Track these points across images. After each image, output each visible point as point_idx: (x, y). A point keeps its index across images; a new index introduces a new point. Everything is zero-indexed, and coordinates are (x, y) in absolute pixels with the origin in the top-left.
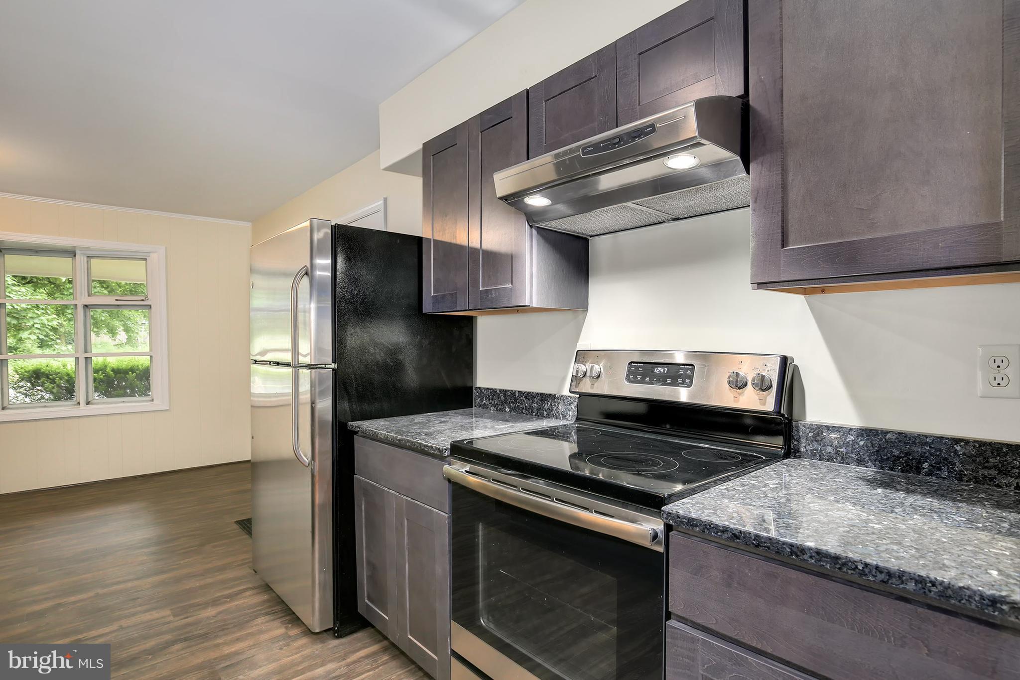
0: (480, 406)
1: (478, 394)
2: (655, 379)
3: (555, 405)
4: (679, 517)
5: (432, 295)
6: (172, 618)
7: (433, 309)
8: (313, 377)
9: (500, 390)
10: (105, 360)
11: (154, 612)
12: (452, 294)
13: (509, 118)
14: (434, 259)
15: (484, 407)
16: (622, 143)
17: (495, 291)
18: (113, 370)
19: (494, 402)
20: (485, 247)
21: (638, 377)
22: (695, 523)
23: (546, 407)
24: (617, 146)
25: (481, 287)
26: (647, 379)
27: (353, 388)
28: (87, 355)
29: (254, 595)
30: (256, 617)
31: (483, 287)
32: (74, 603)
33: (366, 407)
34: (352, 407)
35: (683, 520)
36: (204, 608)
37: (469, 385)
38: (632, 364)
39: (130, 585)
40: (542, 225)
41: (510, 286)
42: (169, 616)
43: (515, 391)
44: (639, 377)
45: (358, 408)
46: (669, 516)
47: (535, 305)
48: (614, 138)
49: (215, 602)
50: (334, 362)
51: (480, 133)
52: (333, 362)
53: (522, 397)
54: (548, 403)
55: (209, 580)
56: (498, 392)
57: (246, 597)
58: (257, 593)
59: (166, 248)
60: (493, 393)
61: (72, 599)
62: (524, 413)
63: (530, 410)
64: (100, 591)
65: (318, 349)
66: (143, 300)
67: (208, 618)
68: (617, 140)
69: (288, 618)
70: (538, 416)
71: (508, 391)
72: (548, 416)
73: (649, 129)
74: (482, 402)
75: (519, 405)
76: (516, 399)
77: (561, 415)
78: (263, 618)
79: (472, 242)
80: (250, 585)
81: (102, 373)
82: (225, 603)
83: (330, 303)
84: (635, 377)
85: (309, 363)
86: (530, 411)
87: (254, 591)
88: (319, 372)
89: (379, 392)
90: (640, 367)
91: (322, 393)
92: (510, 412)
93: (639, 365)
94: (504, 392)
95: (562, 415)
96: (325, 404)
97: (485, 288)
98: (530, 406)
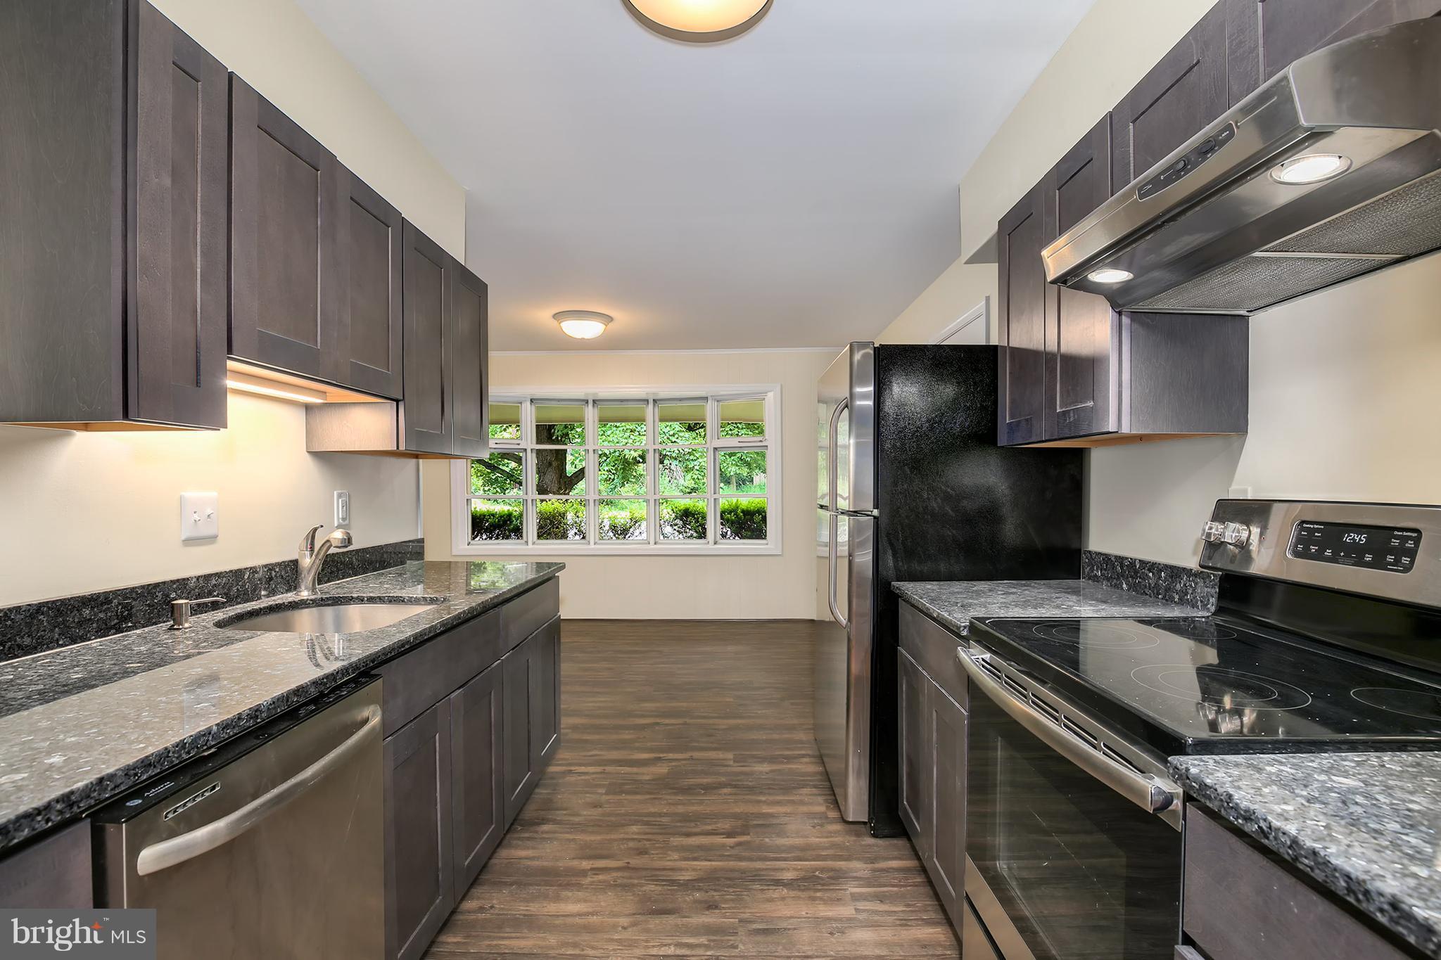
0: (1089, 579)
1: (1087, 561)
2: (1342, 554)
3: (1191, 586)
4: (1188, 778)
5: (1008, 422)
6: (731, 763)
7: (1008, 441)
8: (851, 526)
9: (1116, 557)
10: (737, 500)
11: (720, 753)
12: (1027, 420)
13: (1089, 161)
14: (1010, 373)
15: (1095, 579)
16: (1189, 167)
17: (1074, 412)
18: (743, 511)
19: (1108, 574)
20: (1064, 349)
21: (1311, 547)
22: (1208, 792)
23: (1178, 587)
24: (1182, 173)
25: (1058, 407)
26: (1328, 553)
27: (898, 540)
28: (716, 496)
29: (810, 763)
30: (804, 786)
31: (1061, 407)
32: (667, 725)
33: (916, 567)
34: (898, 564)
35: (1193, 784)
36: (760, 762)
37: (1074, 546)
38: (1305, 525)
39: (711, 721)
40: (1136, 308)
41: (1090, 404)
42: (730, 760)
43: (1135, 560)
44: (1313, 549)
45: (906, 567)
46: (1177, 773)
47: (1125, 429)
48: (1177, 162)
49: (772, 760)
50: (876, 506)
51: (1057, 191)
52: (874, 508)
53: (1144, 569)
54: (1180, 582)
55: (776, 736)
56: (1113, 559)
57: (801, 763)
58: (816, 763)
59: (781, 386)
60: (1107, 561)
61: (667, 721)
62: (1147, 594)
63: (1155, 590)
64: (688, 721)
65: (857, 492)
66: (761, 441)
67: (761, 773)
68: (1181, 165)
69: (829, 797)
70: (1167, 600)
71: (1127, 558)
72: (1182, 602)
73: (1225, 134)
74: (1092, 571)
75: (1140, 580)
76: (1136, 572)
77: (1199, 602)
78: (809, 789)
79: (1048, 346)
80: (810, 752)
81: (734, 515)
82: (782, 763)
83: (872, 437)
84: (1307, 548)
85: (847, 509)
86: (1155, 592)
87: (813, 760)
88: (858, 520)
89: (934, 548)
90: (1318, 530)
91: (861, 545)
92: (1128, 590)
93: (1316, 526)
94: (1121, 559)
95: (1201, 602)
96: (865, 558)
97: (1064, 409)
98: (1156, 584)
